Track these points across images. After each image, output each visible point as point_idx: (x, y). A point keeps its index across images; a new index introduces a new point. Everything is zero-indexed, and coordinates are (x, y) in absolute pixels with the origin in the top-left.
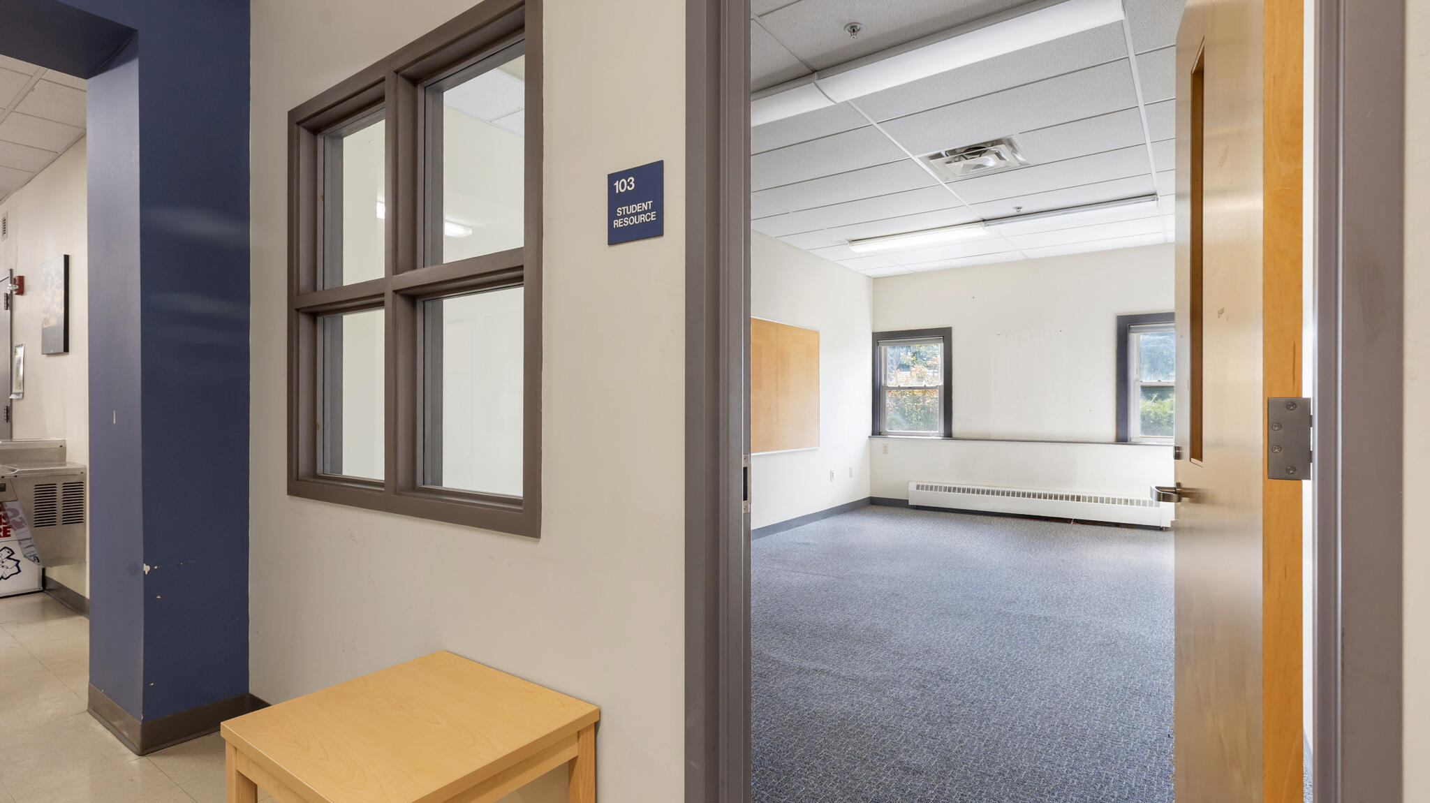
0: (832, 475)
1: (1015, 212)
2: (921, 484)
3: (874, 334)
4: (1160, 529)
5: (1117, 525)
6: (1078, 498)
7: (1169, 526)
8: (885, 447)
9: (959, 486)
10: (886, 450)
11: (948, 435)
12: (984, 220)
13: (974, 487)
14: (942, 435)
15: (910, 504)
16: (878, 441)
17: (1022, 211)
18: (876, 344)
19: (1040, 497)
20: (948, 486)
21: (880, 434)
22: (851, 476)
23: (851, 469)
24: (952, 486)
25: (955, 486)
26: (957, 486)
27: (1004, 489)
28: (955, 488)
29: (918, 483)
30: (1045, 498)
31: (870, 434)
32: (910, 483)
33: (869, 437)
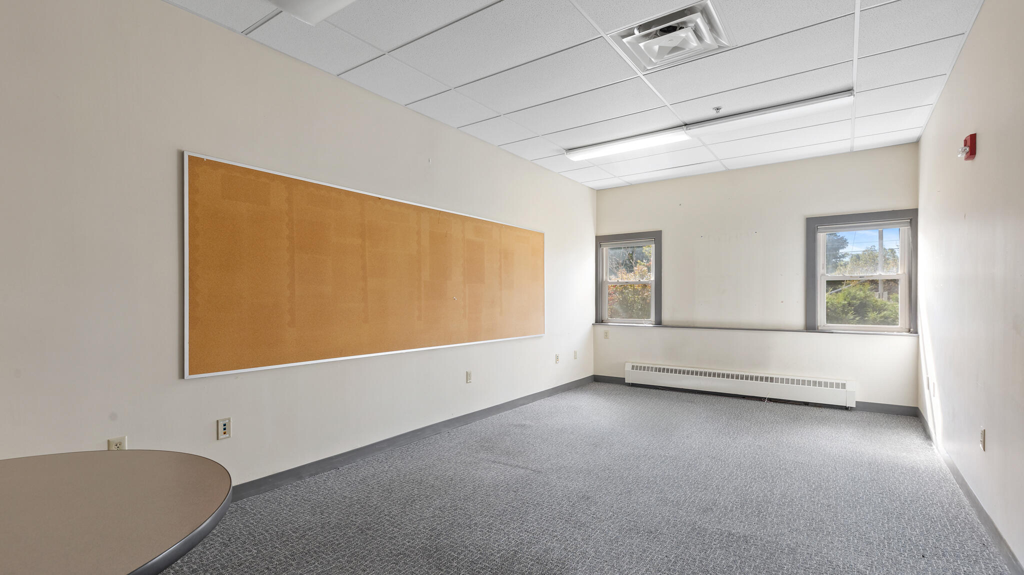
0: (557, 358)
1: (713, 114)
2: (635, 365)
3: (597, 237)
4: (846, 408)
5: (806, 404)
6: (772, 380)
7: (854, 406)
8: (606, 333)
9: (668, 367)
10: (606, 336)
11: (659, 323)
12: (686, 125)
13: (680, 368)
14: (654, 323)
15: (626, 382)
16: (601, 328)
17: (722, 112)
18: (599, 246)
19: (737, 378)
20: (658, 367)
21: (602, 322)
22: (575, 358)
23: (575, 353)
24: (662, 367)
25: (664, 367)
26: (666, 367)
27: (706, 370)
28: (664, 369)
29: (633, 364)
30: (742, 378)
31: (594, 322)
32: (626, 364)
33: (593, 324)
